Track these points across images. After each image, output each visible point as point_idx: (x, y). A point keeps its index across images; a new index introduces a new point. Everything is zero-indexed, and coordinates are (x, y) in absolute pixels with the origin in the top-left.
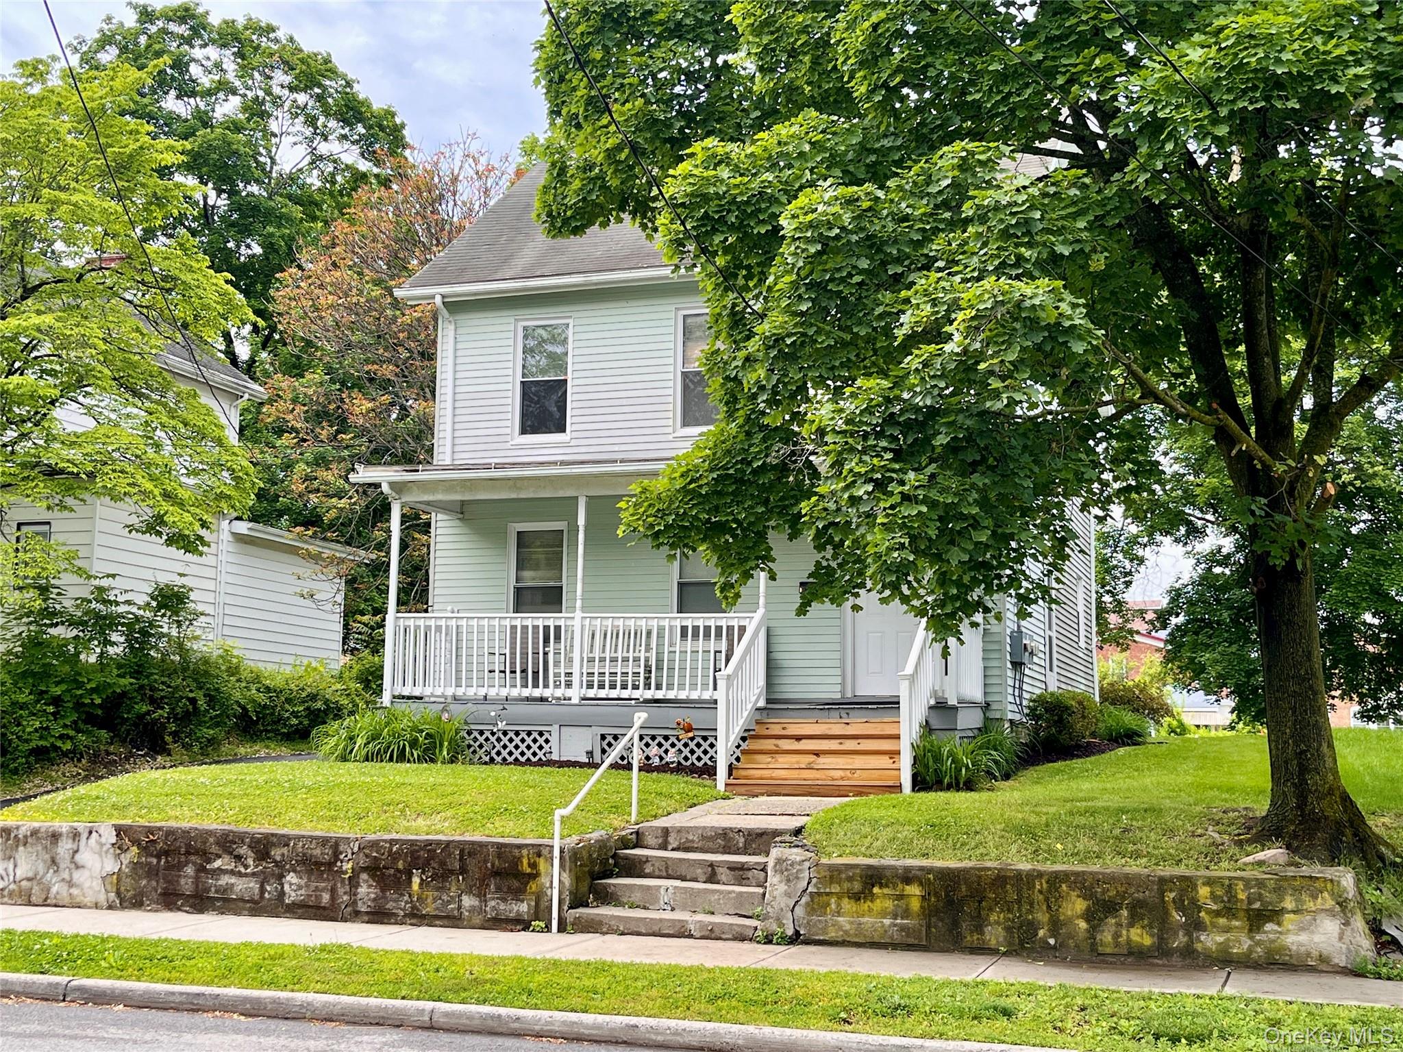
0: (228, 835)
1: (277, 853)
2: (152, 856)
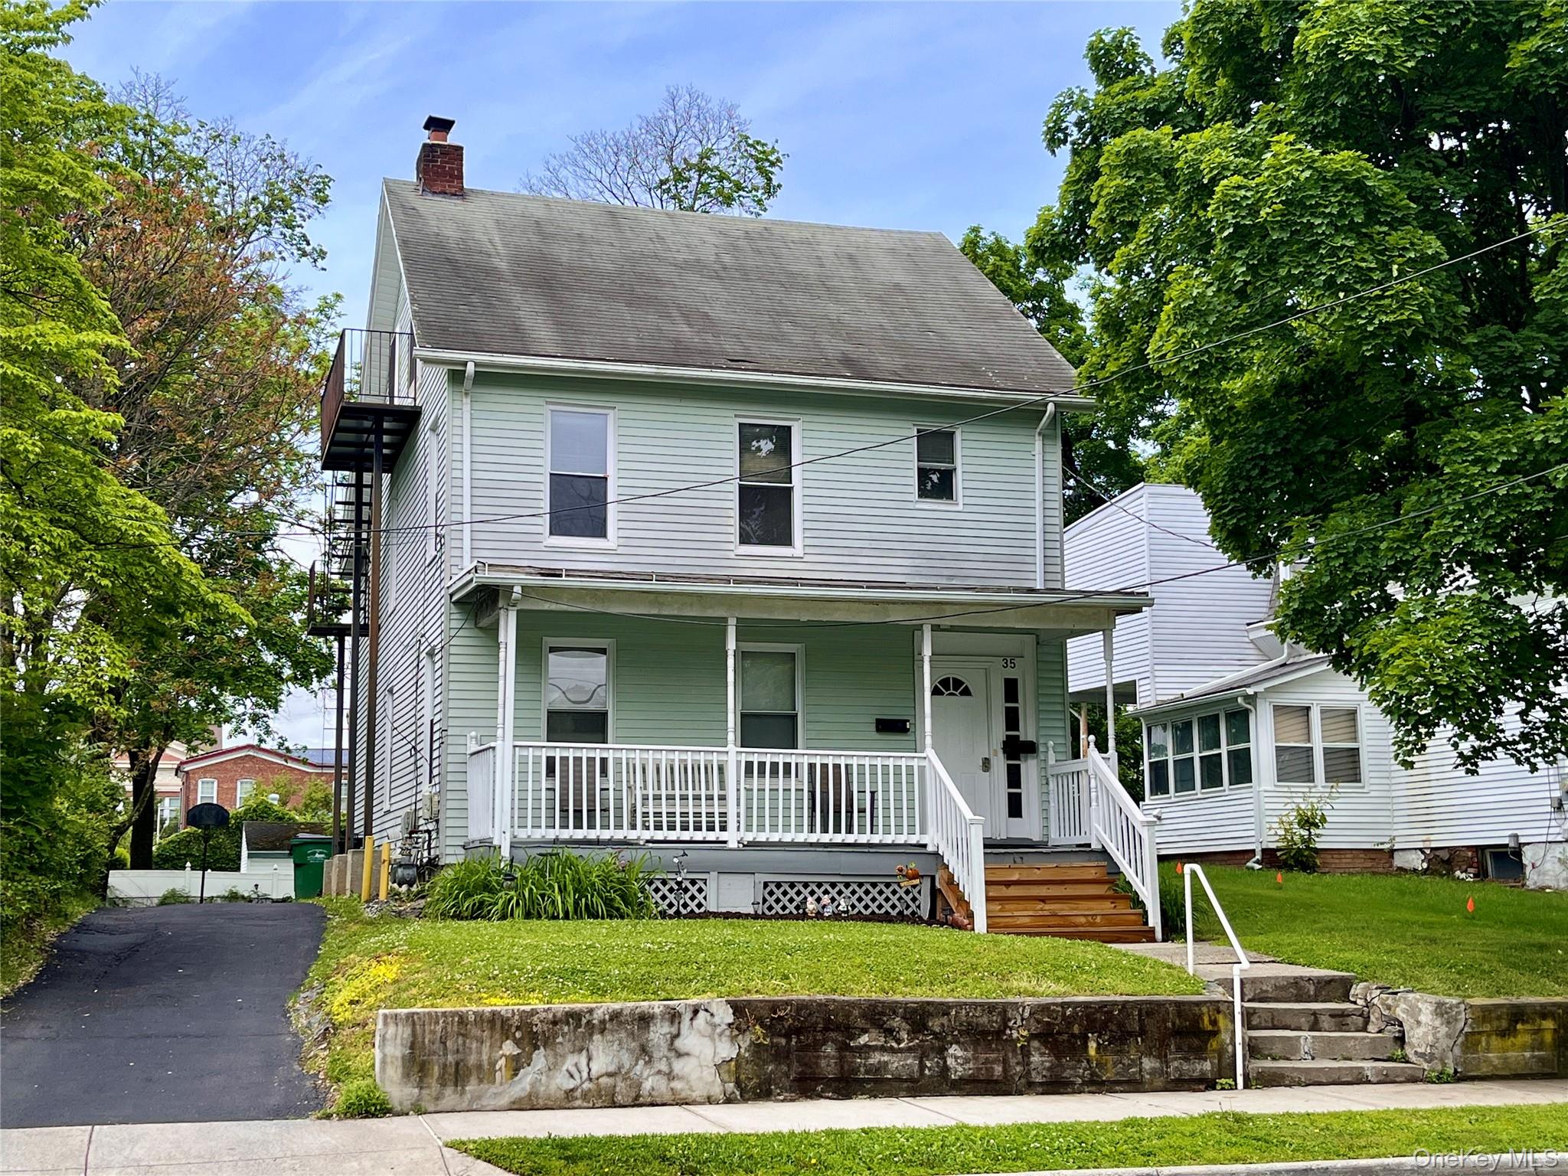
0: (876, 1007)
1: (935, 1024)
2: (780, 1035)
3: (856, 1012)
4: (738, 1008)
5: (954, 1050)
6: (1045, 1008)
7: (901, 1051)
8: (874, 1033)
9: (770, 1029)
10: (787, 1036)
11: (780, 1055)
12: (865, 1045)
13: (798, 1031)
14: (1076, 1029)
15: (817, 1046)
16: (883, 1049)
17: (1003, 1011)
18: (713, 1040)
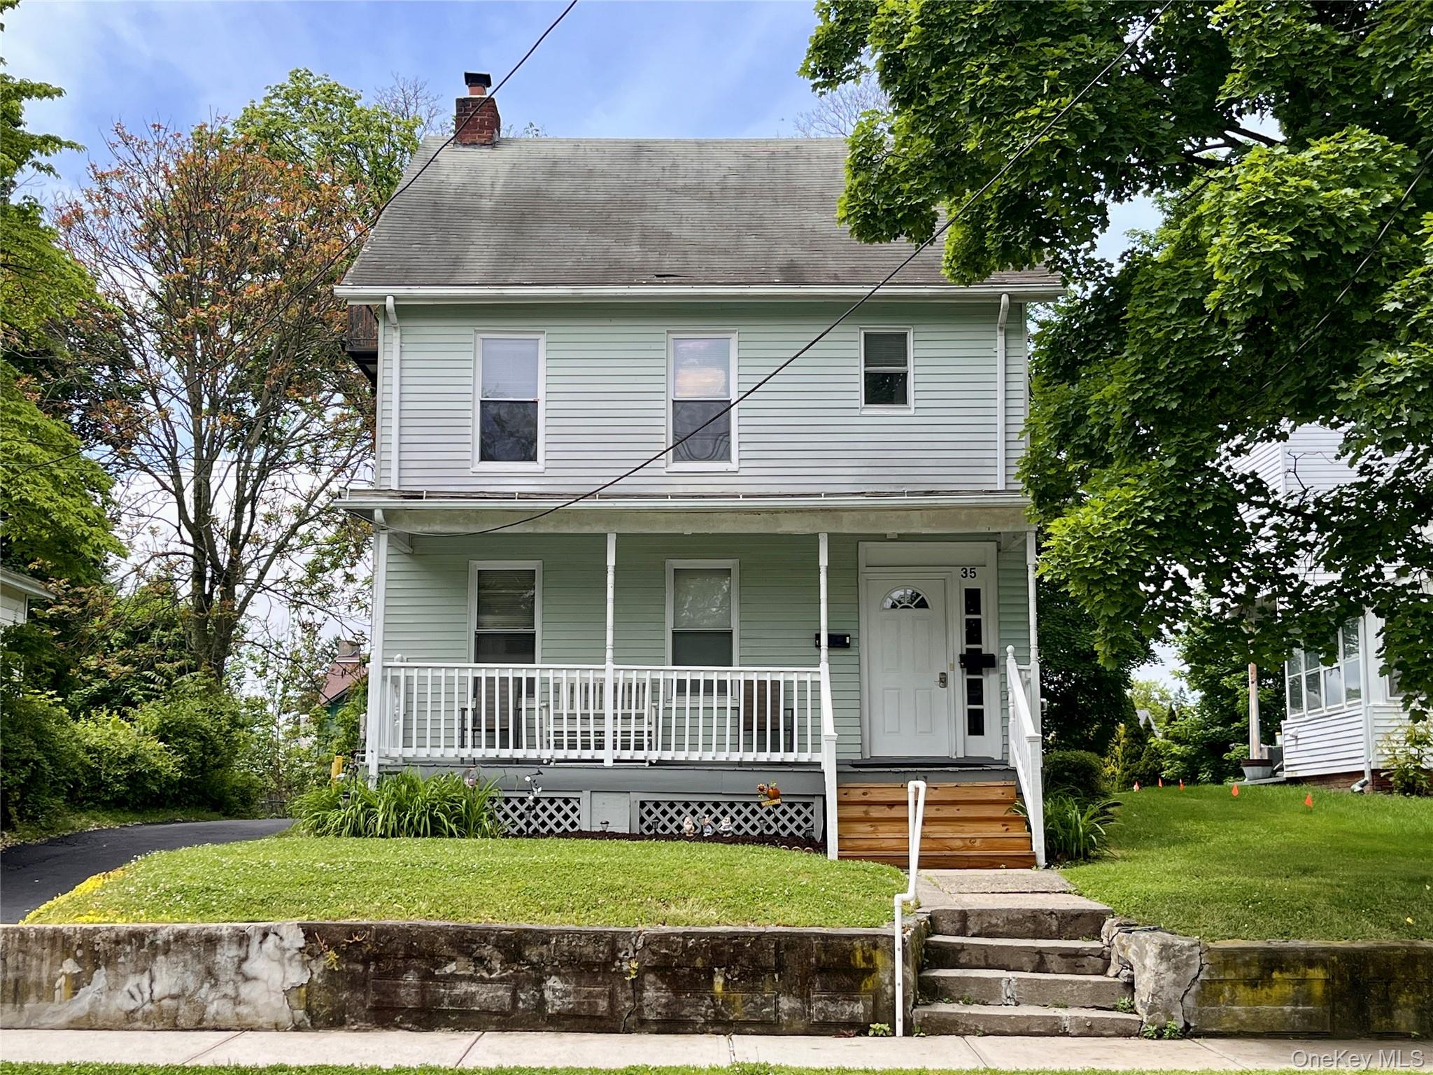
0: (465, 933)
1: (532, 953)
2: (356, 961)
3: (442, 939)
4: (309, 932)
5: (554, 982)
6: (664, 939)
7: (491, 981)
8: (463, 961)
9: (346, 954)
10: (365, 963)
11: (356, 983)
12: (452, 974)
13: (377, 958)
14: (699, 963)
15: (397, 973)
16: (471, 979)
17: (613, 942)
18: (282, 965)
